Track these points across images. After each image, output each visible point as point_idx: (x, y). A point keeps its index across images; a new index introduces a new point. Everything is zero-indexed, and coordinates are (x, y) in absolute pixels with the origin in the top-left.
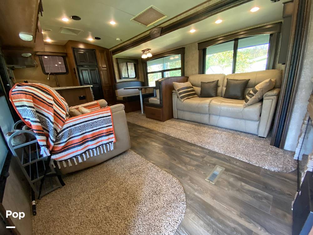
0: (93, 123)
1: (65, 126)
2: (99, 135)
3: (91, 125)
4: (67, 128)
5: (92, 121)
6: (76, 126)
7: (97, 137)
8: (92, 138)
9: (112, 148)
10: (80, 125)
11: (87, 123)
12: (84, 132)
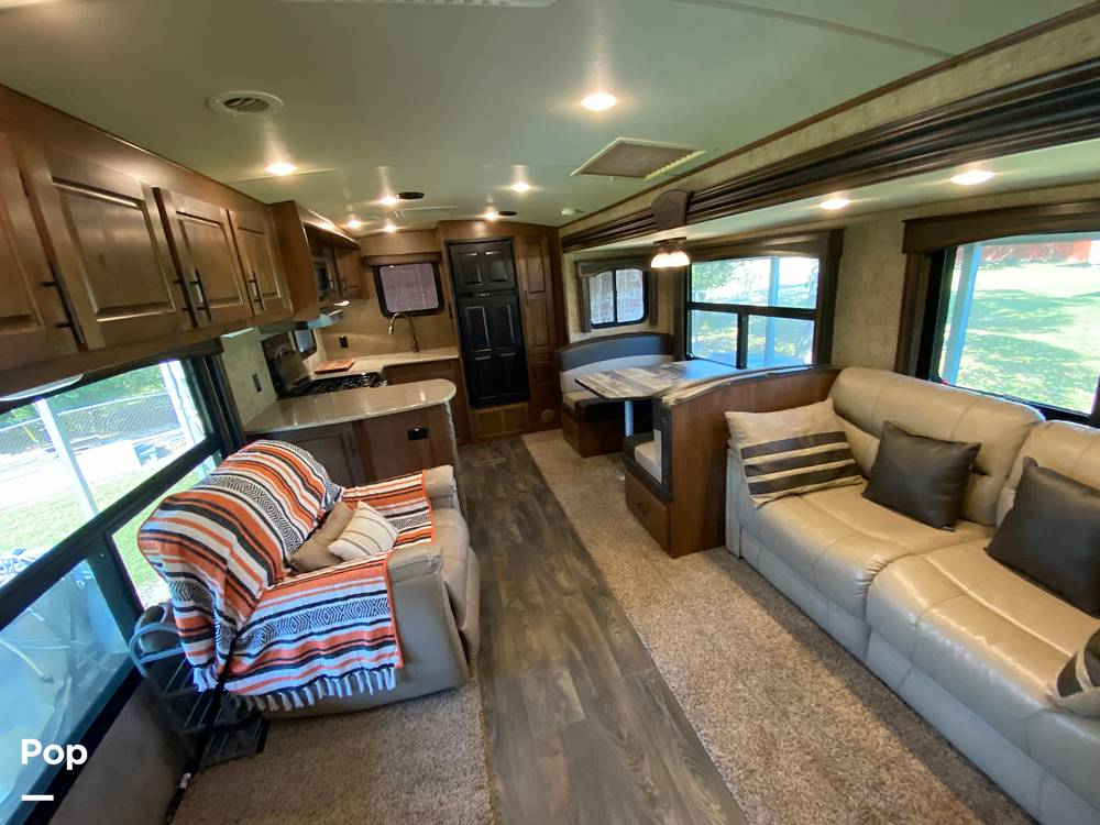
0: (330, 611)
1: (255, 617)
2: (351, 642)
3: (327, 617)
4: (261, 620)
5: (330, 605)
6: (284, 617)
7: (344, 647)
8: (329, 652)
9: (391, 685)
10: (293, 614)
11: (313, 609)
12: (307, 632)
